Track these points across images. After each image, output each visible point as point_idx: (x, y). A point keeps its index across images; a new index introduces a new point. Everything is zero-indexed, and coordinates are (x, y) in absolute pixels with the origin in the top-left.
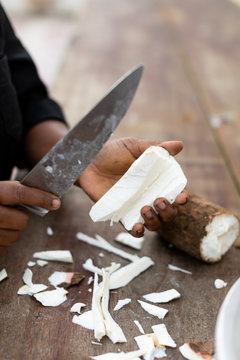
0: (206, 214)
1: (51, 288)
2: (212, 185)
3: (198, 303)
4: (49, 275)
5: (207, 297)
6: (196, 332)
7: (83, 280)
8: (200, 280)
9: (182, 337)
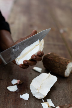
0: (66, 62)
1: (12, 85)
2: (62, 52)
3: (61, 92)
4: (12, 80)
5: (63, 90)
6: (61, 102)
7: (23, 82)
8: (61, 84)
9: (56, 103)
